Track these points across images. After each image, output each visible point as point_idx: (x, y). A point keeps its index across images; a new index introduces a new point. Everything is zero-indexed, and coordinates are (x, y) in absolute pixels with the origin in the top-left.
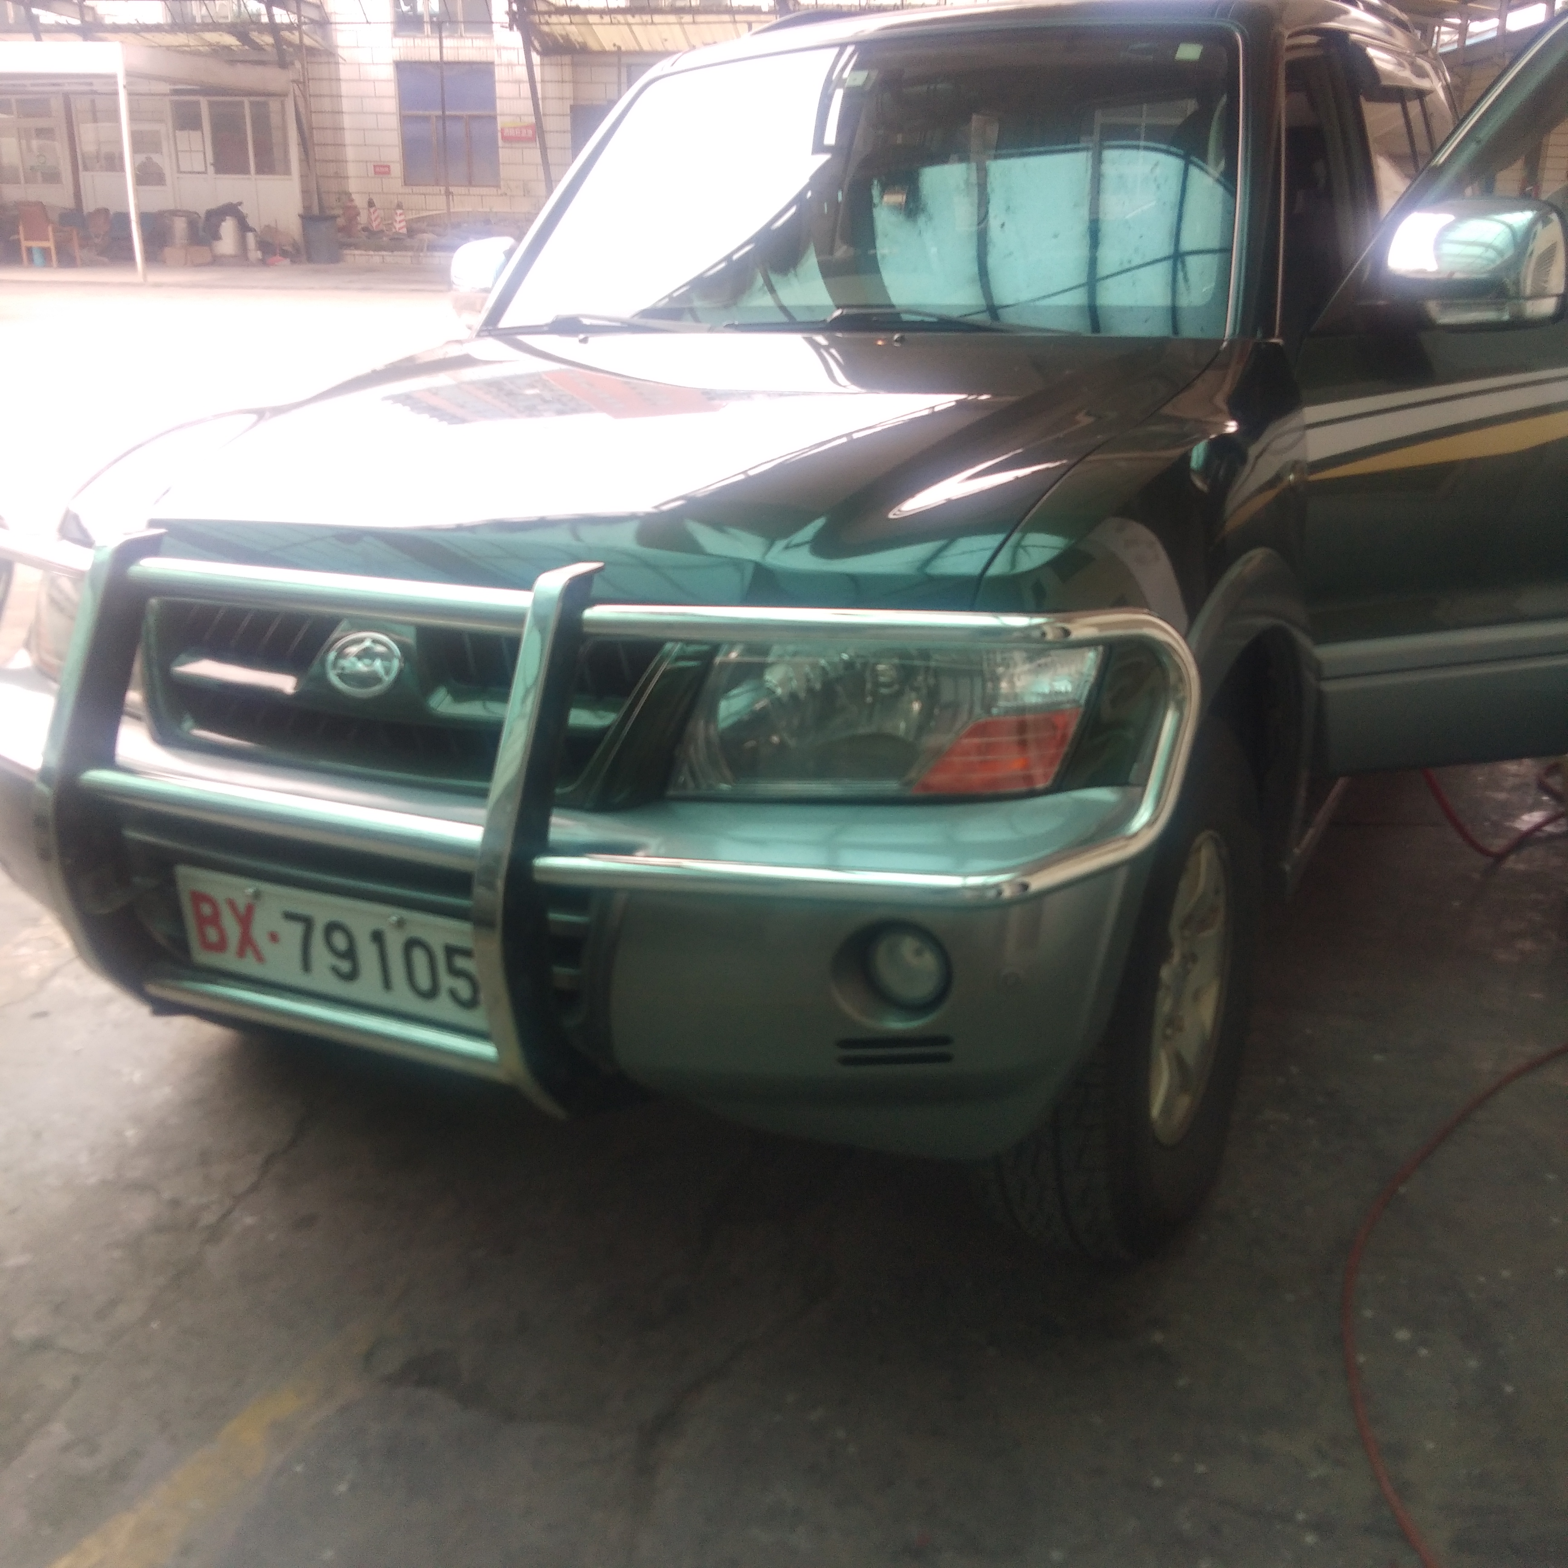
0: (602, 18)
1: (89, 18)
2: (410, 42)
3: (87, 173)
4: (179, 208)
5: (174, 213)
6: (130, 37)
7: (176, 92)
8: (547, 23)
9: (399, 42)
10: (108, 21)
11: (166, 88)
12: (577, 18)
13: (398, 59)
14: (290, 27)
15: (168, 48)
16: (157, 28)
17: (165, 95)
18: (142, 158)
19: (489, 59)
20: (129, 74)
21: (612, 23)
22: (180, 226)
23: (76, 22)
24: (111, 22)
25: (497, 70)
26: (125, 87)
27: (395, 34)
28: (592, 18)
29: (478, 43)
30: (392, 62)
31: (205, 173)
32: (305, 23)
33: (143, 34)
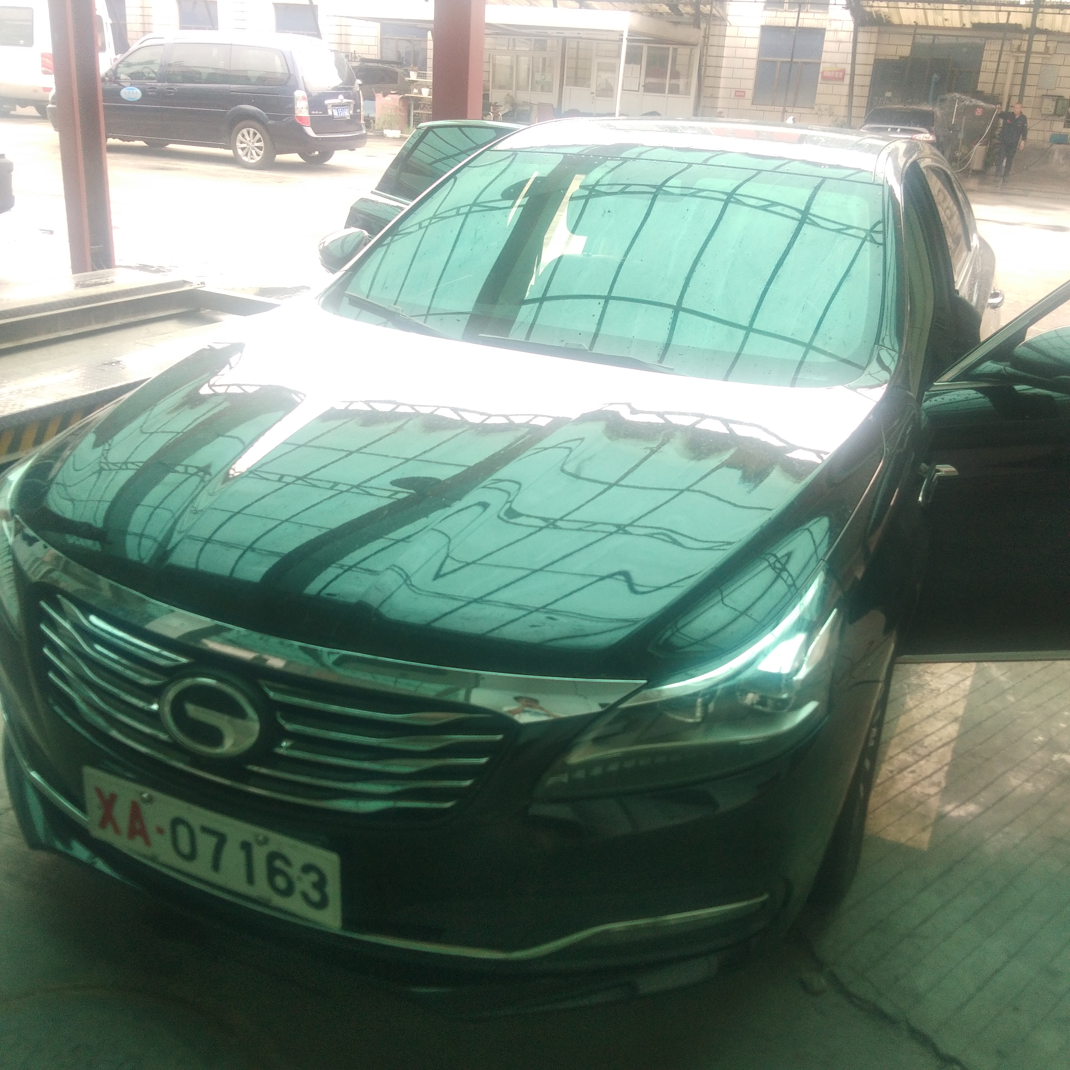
0: (907, 4)
2: (773, 13)
9: (768, 13)
12: (891, 4)
13: (764, 24)
19: (823, 27)
21: (913, 8)
25: (826, 33)
27: (765, 9)
28: (901, 4)
29: (818, 16)
30: (760, 26)
31: (638, 91)
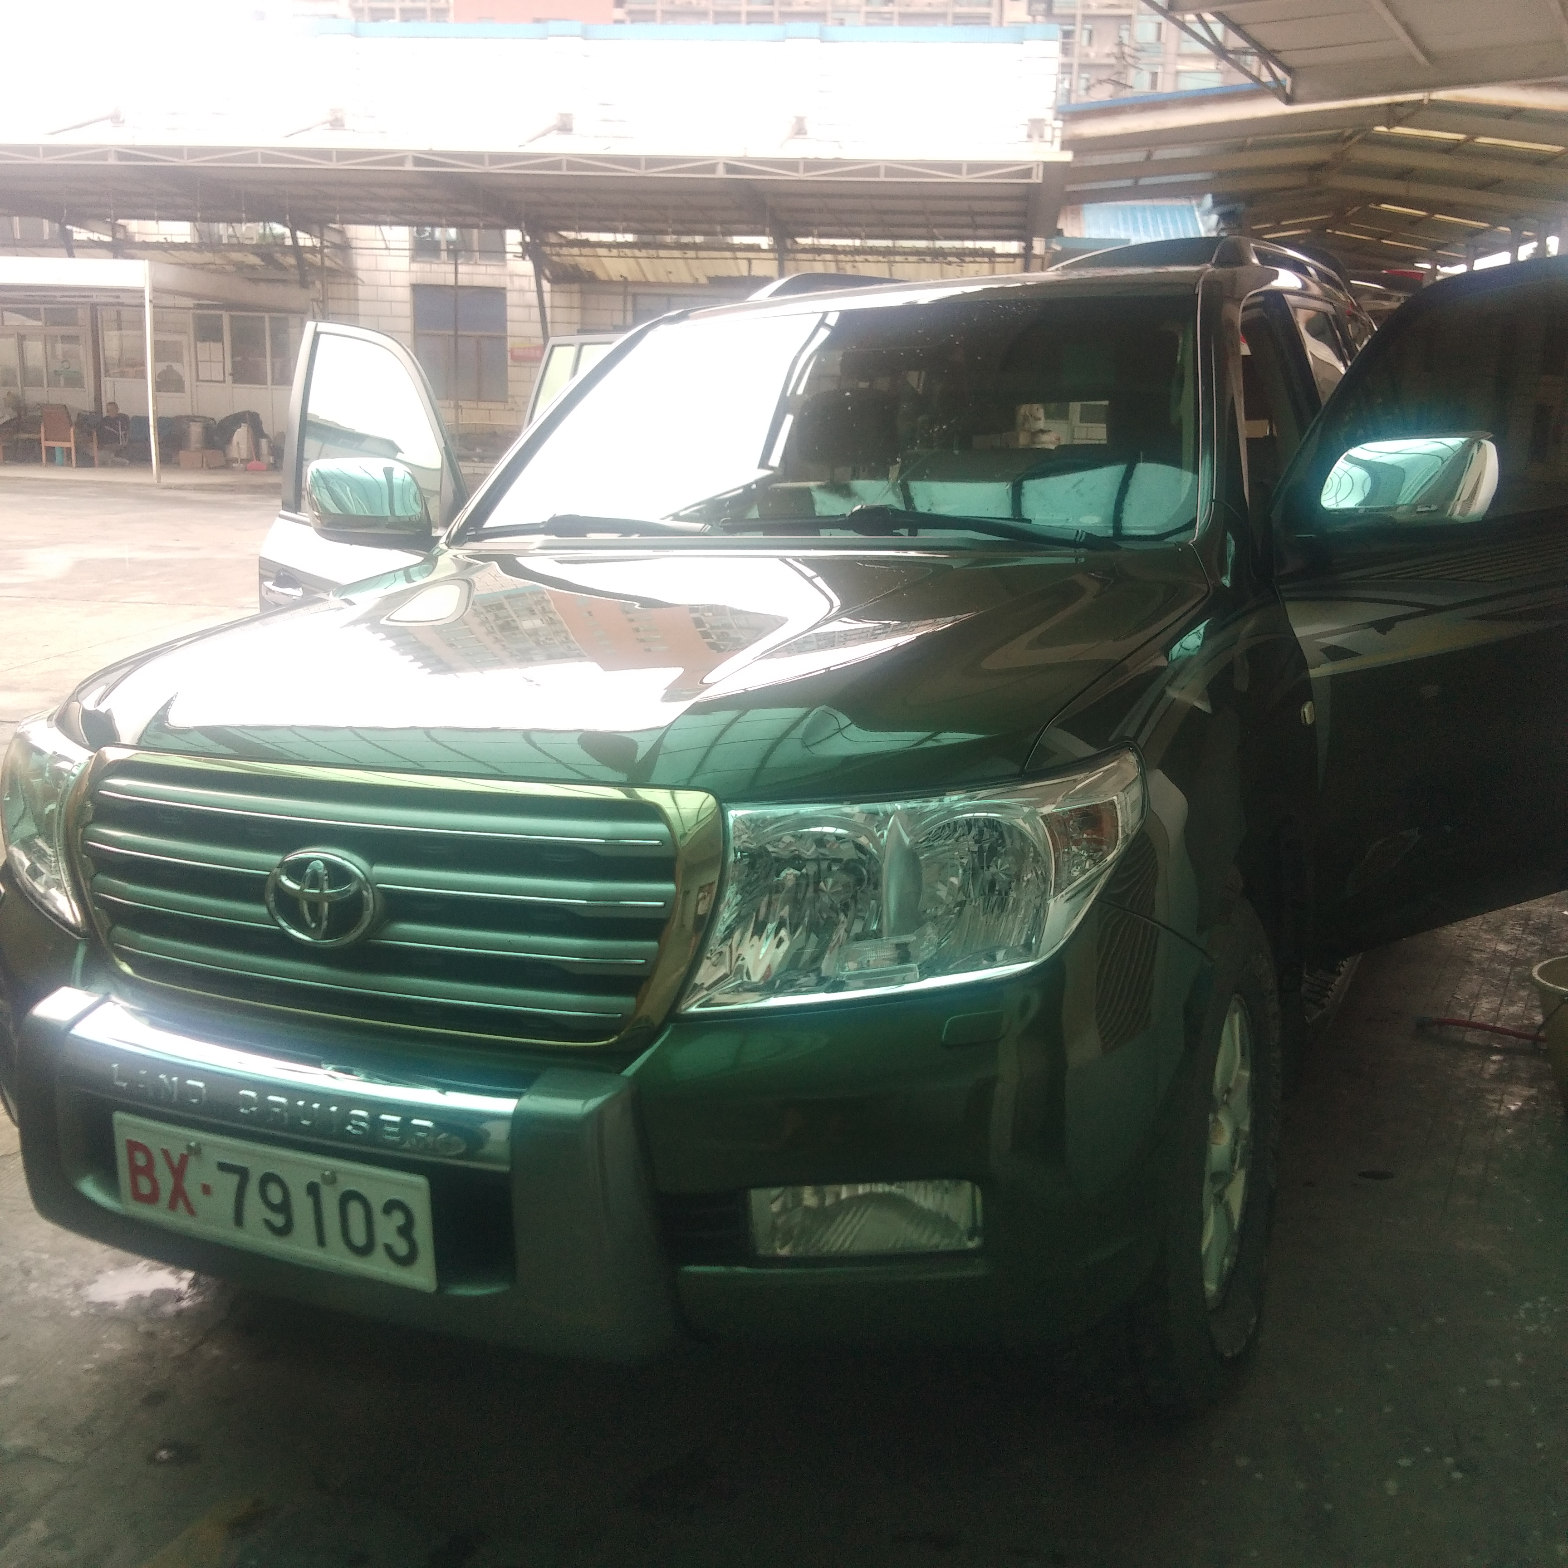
0: (610, 251)
1: (119, 236)
2: (427, 267)
3: (108, 379)
4: (196, 414)
5: (192, 419)
6: (158, 254)
7: (200, 306)
8: (558, 255)
9: (415, 267)
10: (138, 238)
11: (189, 302)
12: (586, 251)
13: (414, 282)
14: (313, 250)
15: (194, 266)
16: (185, 246)
17: (190, 308)
18: (163, 366)
19: (502, 285)
20: (155, 290)
21: (619, 257)
22: (196, 430)
23: (107, 239)
24: (141, 240)
25: (509, 295)
26: (150, 301)
27: (413, 259)
28: (601, 251)
29: (492, 270)
30: (408, 284)
31: (224, 381)
32: (327, 247)
33: (170, 252)
